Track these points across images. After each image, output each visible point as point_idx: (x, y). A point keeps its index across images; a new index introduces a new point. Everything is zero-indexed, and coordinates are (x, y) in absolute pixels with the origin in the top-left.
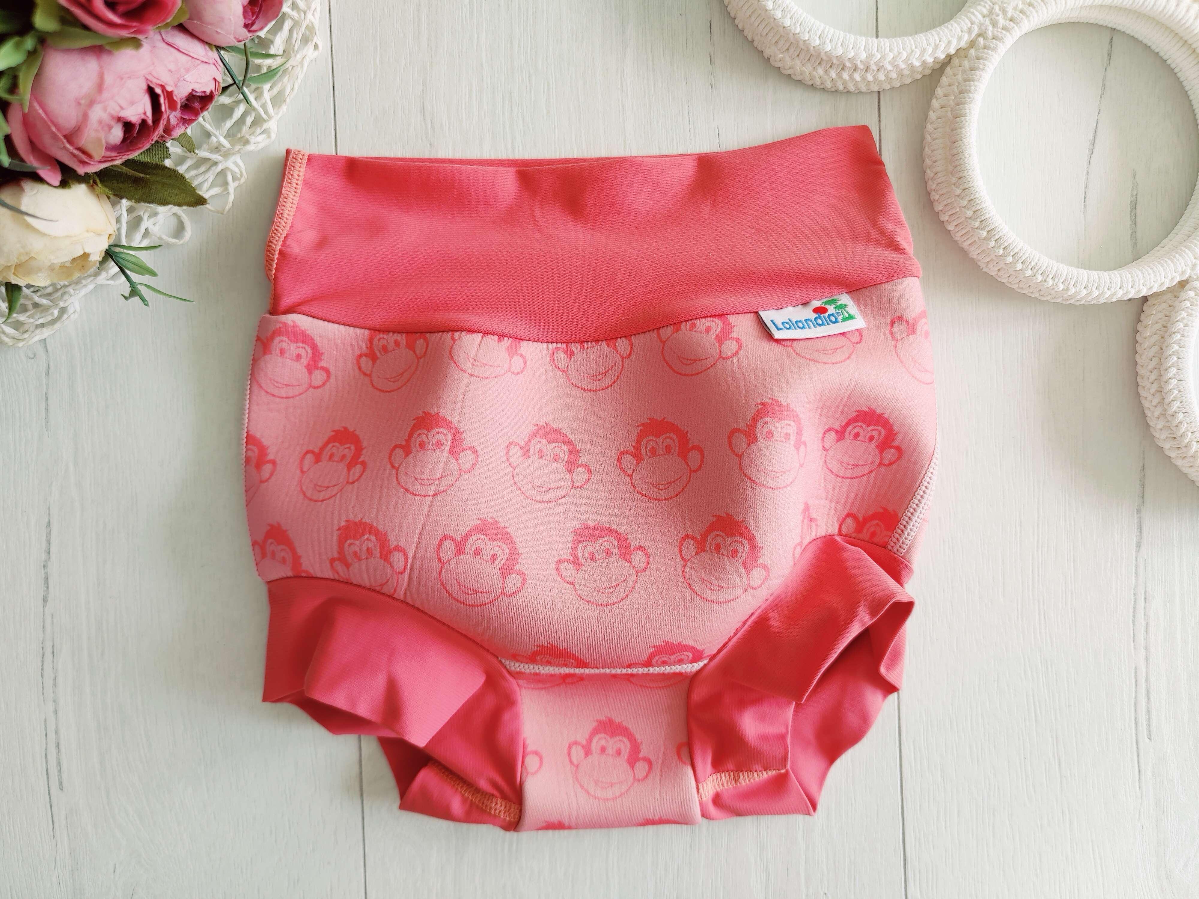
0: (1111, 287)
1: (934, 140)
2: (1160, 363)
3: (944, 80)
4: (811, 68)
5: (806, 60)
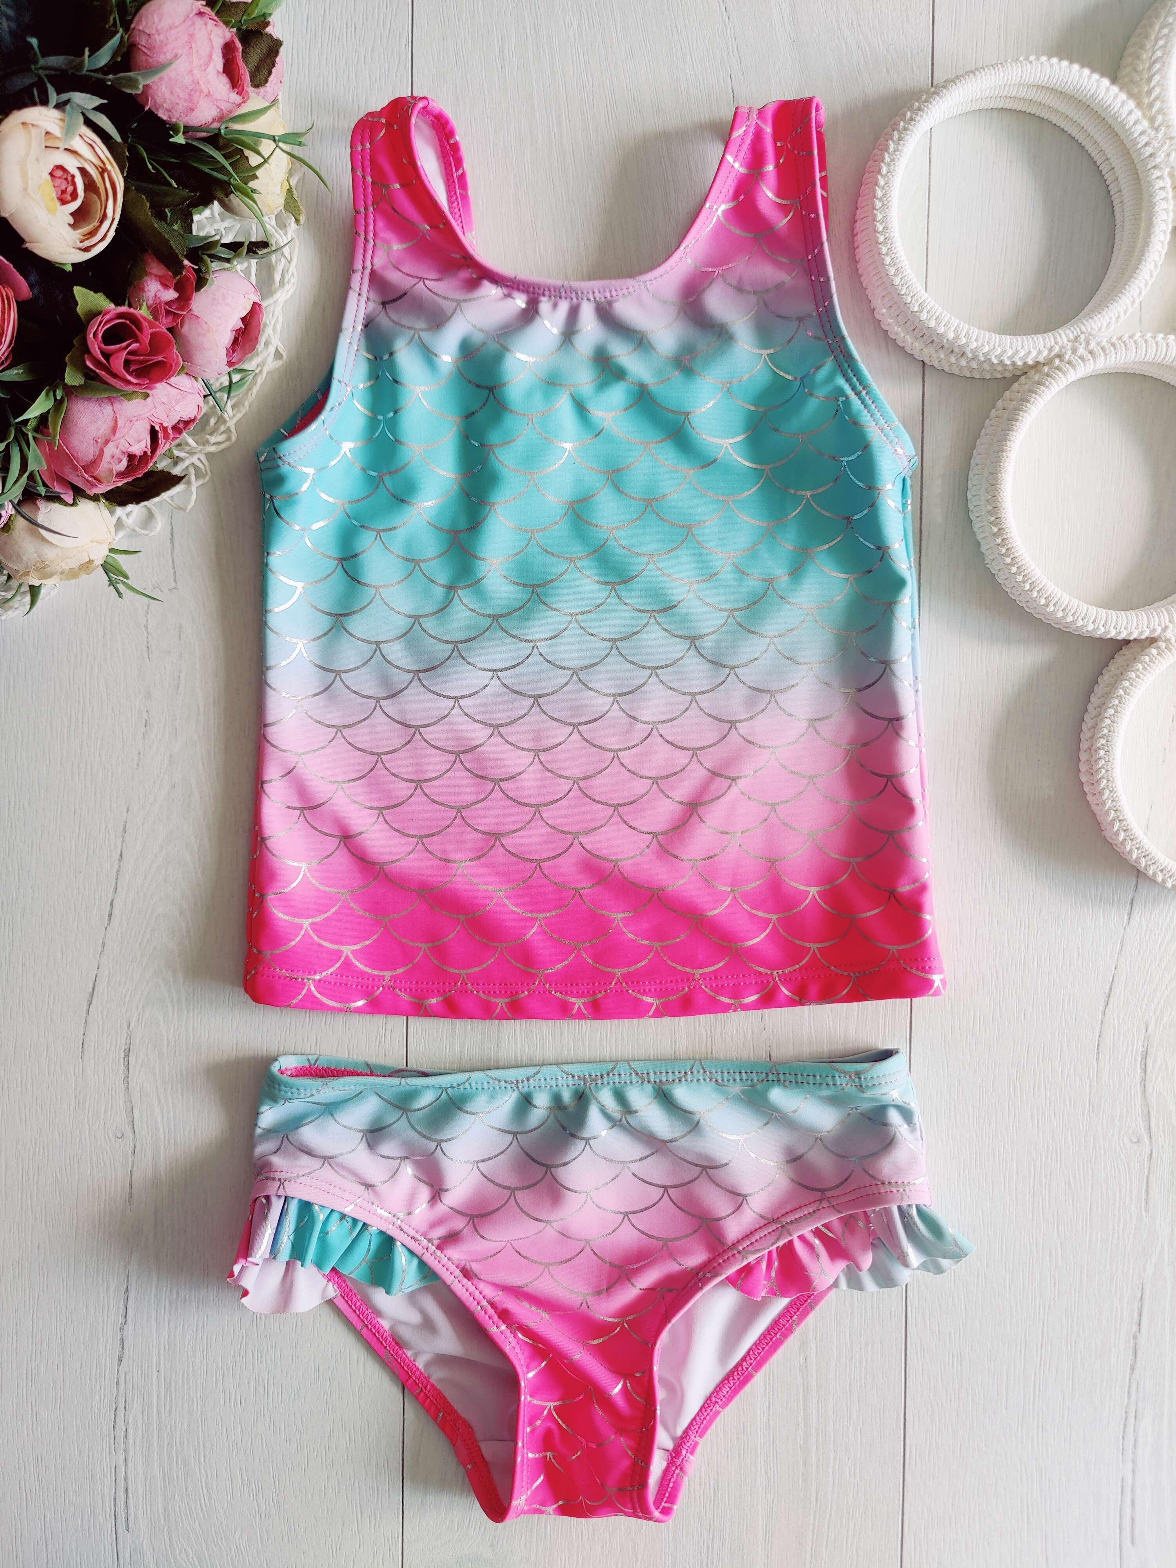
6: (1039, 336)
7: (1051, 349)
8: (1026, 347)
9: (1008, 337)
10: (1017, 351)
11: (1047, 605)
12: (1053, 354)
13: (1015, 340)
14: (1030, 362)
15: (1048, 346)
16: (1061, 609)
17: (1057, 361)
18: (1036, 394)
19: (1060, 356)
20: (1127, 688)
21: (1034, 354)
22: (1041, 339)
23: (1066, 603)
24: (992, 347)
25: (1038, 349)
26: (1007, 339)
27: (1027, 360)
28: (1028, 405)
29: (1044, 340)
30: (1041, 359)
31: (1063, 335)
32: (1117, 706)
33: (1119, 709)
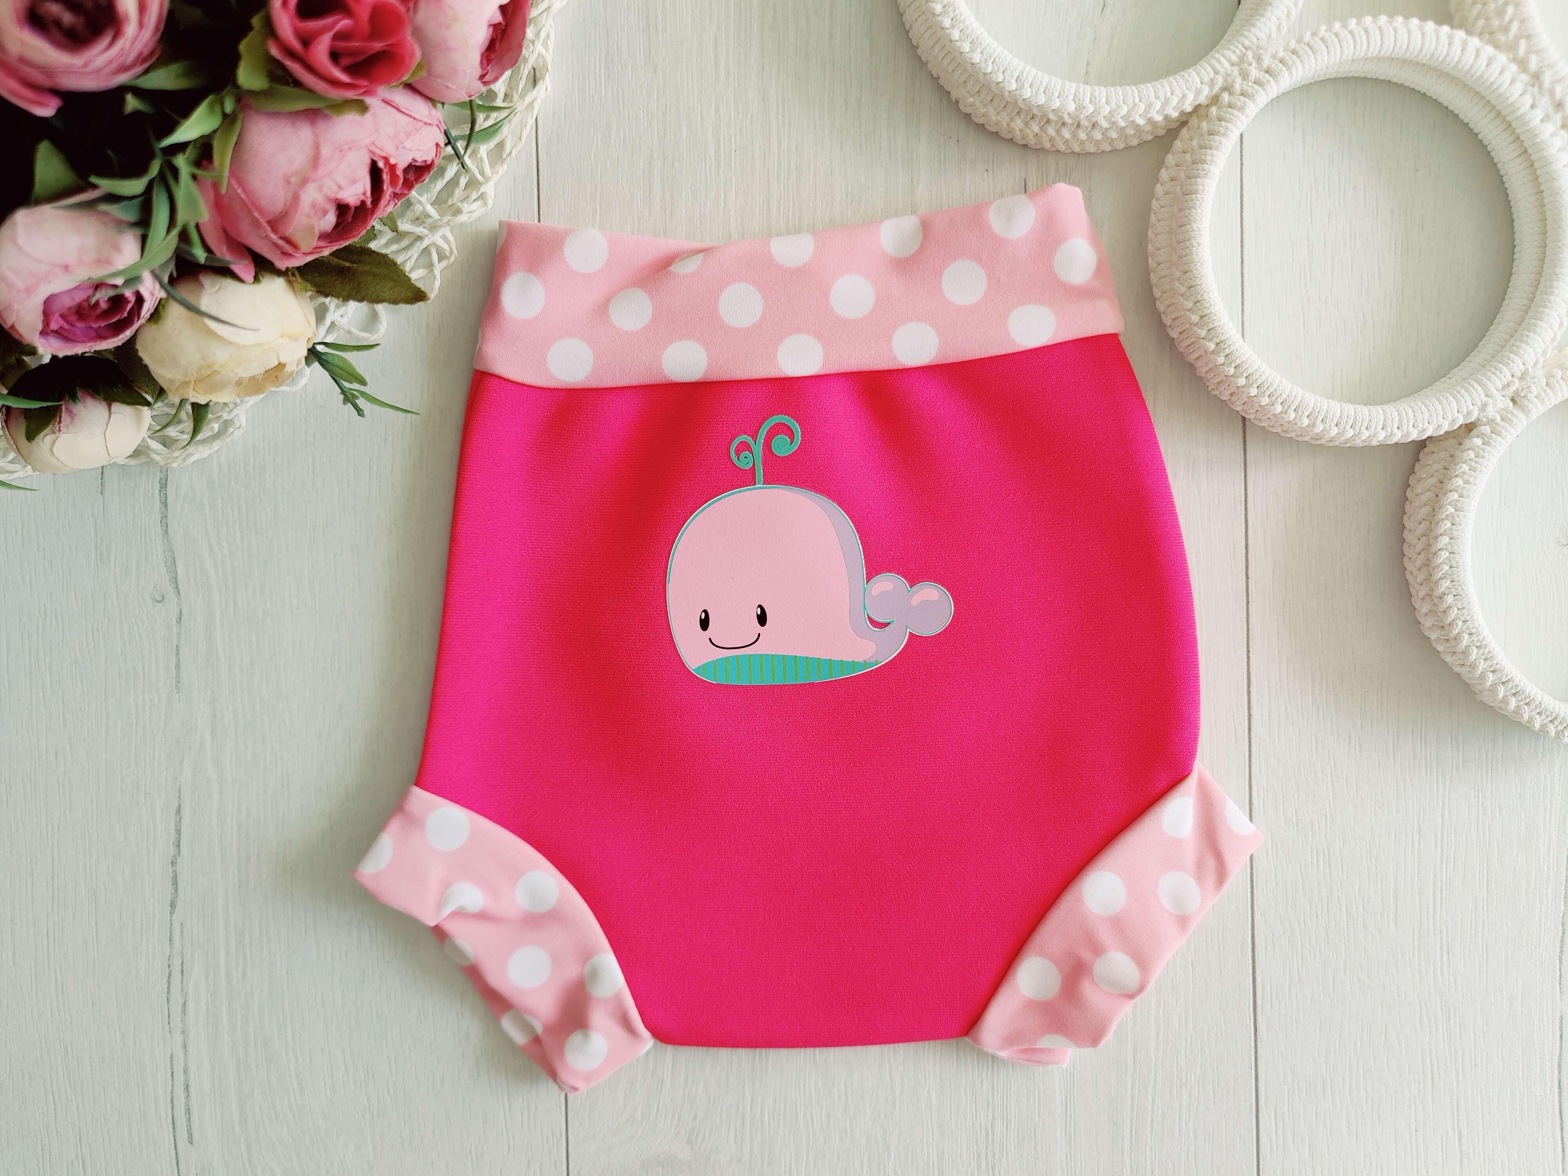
0: (1370, 426)
1: (1159, 221)
2: (1430, 530)
3: (1178, 145)
4: (1007, 119)
5: (1002, 107)
6: (1189, 70)
7: (1212, 83)
8: (1178, 91)
9: (1149, 85)
10: (1167, 101)
11: (1314, 425)
12: (1216, 89)
13: (1159, 86)
14: (1189, 109)
15: (1207, 79)
16: (1333, 424)
17: (1226, 97)
18: (1210, 148)
19: (1226, 89)
20: (1457, 501)
21: (1191, 97)
22: (1194, 74)
23: (1338, 414)
24: (1131, 106)
25: (1194, 89)
26: (1148, 89)
27: (1184, 107)
28: (1205, 166)
29: (1198, 73)
30: (1202, 100)
31: (1221, 59)
32: (1451, 530)
33: (1455, 534)
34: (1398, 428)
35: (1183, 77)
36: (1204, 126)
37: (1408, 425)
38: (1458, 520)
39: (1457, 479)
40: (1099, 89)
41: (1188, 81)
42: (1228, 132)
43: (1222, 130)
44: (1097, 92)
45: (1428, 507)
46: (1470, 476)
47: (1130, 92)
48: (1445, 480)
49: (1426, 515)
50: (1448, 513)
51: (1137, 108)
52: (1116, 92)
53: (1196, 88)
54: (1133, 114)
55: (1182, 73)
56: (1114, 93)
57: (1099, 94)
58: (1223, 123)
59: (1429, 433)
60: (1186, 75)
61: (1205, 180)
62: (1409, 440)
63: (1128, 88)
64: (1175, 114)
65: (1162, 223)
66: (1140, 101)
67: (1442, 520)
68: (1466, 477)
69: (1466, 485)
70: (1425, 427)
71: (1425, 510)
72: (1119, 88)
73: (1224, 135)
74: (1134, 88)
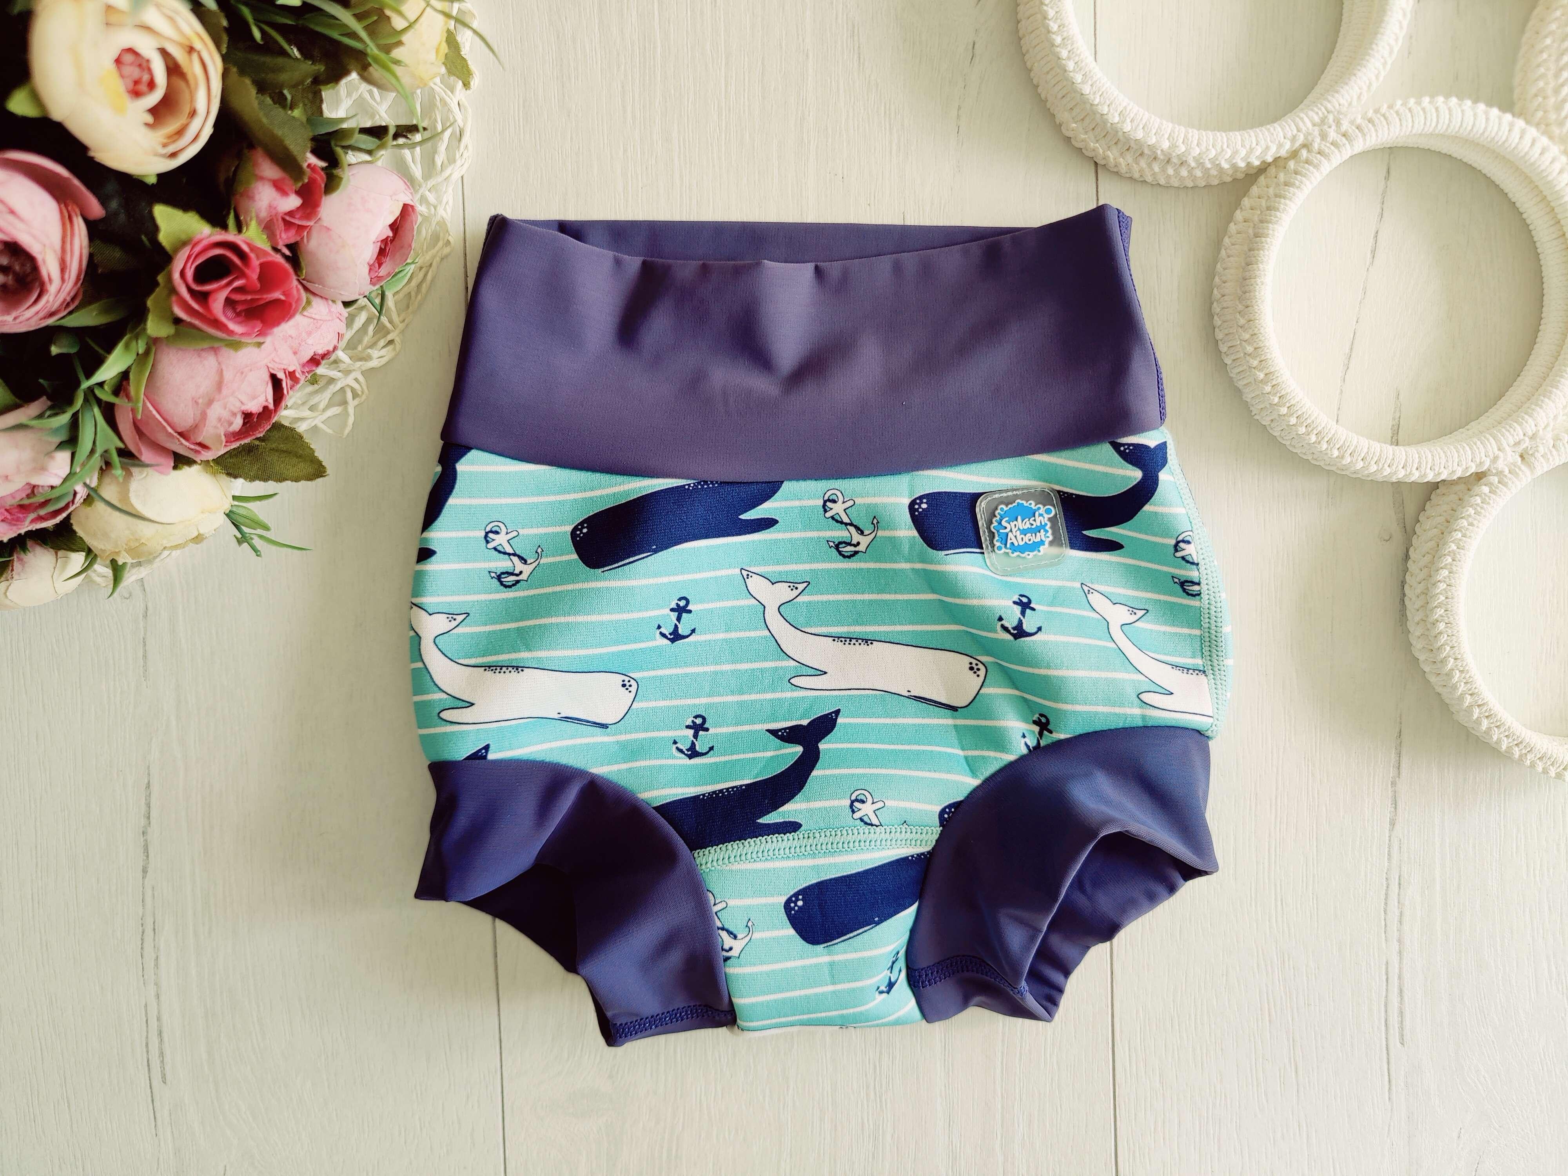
0: (1393, 464)
1: (1229, 257)
2: (1433, 562)
3: (1255, 190)
4: (1105, 147)
5: (1102, 136)
6: (1276, 125)
7: (1294, 139)
8: (1263, 142)
9: (1237, 133)
10: (1251, 150)
11: (1342, 457)
12: (1297, 145)
13: (1246, 135)
14: (1269, 159)
15: (1289, 135)
16: (1360, 459)
17: (1304, 153)
18: (1285, 198)
19: (1305, 146)
20: (1460, 540)
21: (1274, 148)
22: (1279, 129)
23: (1365, 450)
24: (1219, 150)
25: (1277, 142)
26: (1236, 136)
27: (1266, 157)
28: (1278, 213)
29: (1283, 129)
30: (1283, 153)
31: (1306, 119)
32: (1451, 565)
33: (1454, 569)
34: (1417, 469)
35: (1269, 130)
36: (1282, 177)
37: (1426, 468)
38: (1458, 556)
39: (1463, 520)
40: (1192, 132)
41: (1272, 134)
42: (1302, 186)
43: (1297, 183)
44: (1190, 134)
45: (1433, 542)
46: (1475, 519)
47: (1220, 138)
48: (1452, 521)
49: (1431, 549)
50: (1450, 549)
51: (1224, 153)
52: (1207, 137)
53: (1279, 142)
54: (1220, 158)
55: (1268, 126)
56: (1205, 137)
57: (1192, 137)
58: (1299, 177)
59: (1443, 477)
60: (1272, 129)
61: (1276, 226)
62: (1426, 480)
63: (1218, 134)
64: (1257, 163)
65: (1231, 259)
66: (1228, 147)
67: (1445, 555)
68: (1470, 520)
69: (1469, 527)
70: (1440, 471)
71: (1432, 544)
72: (1210, 133)
73: (1298, 188)
74: (1224, 134)
